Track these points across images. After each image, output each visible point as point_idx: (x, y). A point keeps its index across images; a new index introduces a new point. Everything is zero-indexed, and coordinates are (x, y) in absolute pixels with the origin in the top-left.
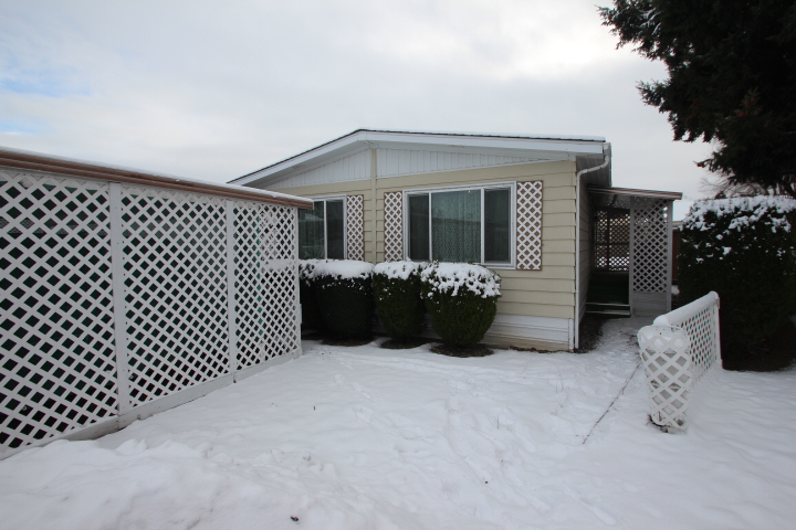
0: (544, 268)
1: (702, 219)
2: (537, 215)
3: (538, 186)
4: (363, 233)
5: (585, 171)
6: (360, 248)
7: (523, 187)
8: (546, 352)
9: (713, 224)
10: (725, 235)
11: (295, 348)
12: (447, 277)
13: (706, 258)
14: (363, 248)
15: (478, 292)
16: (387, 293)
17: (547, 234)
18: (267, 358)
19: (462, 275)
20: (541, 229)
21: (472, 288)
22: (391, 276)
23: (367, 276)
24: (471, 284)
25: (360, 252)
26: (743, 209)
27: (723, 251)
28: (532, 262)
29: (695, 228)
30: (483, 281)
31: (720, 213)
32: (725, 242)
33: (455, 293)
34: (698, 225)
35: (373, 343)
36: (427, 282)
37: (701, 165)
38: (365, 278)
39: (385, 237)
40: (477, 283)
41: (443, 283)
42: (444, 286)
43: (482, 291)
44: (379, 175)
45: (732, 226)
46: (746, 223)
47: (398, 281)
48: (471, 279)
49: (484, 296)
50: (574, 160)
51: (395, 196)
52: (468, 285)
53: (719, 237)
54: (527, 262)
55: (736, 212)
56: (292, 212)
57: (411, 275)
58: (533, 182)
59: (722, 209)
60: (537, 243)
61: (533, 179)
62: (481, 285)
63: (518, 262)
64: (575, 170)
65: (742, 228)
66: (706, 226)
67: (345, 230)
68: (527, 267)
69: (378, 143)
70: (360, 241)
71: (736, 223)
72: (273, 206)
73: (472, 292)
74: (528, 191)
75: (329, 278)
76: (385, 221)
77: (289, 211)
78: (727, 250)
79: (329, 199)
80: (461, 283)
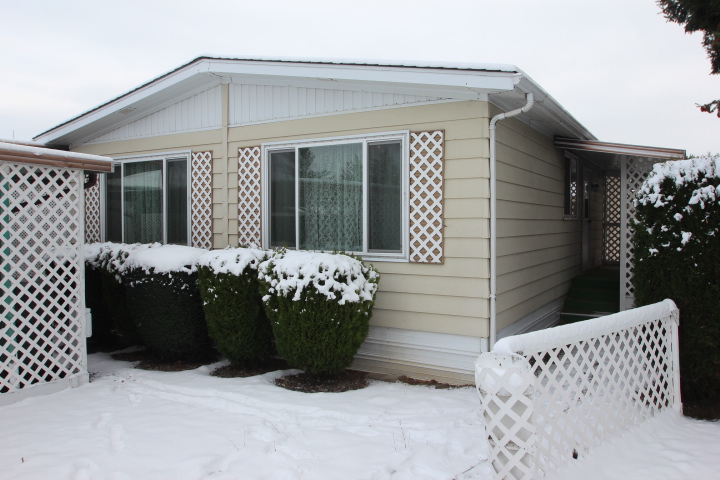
0: (447, 261)
1: (657, 189)
2: (437, 181)
3: (437, 138)
4: (212, 206)
5: (501, 116)
6: (207, 228)
7: (418, 139)
8: (447, 386)
9: (670, 198)
10: (685, 214)
11: (76, 371)
12: (288, 273)
13: (661, 249)
14: (212, 228)
15: (331, 296)
16: (212, 295)
17: (451, 210)
18: (22, 385)
19: (310, 270)
20: (442, 202)
21: (322, 289)
22: (217, 269)
23: (194, 269)
24: (322, 283)
25: (207, 234)
26: (708, 175)
27: (681, 238)
28: (430, 251)
29: (649, 203)
30: (342, 279)
31: (679, 181)
32: (684, 225)
33: (297, 297)
34: (653, 197)
35: (203, 368)
36: (264, 279)
37: (706, 108)
38: (190, 272)
39: (239, 212)
40: (331, 282)
41: (282, 281)
42: (283, 285)
43: (339, 294)
44: (232, 122)
45: (693, 200)
46: (712, 195)
47: (227, 277)
48: (322, 276)
49: (342, 302)
50: (485, 99)
51: (252, 153)
52: (316, 285)
53: (678, 216)
54: (423, 251)
55: (700, 180)
56: (72, 177)
57: (247, 269)
58: (431, 133)
59: (682, 175)
60: (436, 223)
61: (430, 128)
62: (338, 286)
63: (411, 251)
64: (486, 114)
65: (706, 203)
66: (663, 200)
67: (189, 202)
68: (423, 258)
69: (231, 76)
70: (207, 218)
71: (699, 195)
72: (36, 168)
73: (322, 296)
74: (424, 146)
75: (138, 272)
76: (239, 189)
77: (66, 175)
78: (686, 236)
79: (170, 157)
80: (306, 282)
